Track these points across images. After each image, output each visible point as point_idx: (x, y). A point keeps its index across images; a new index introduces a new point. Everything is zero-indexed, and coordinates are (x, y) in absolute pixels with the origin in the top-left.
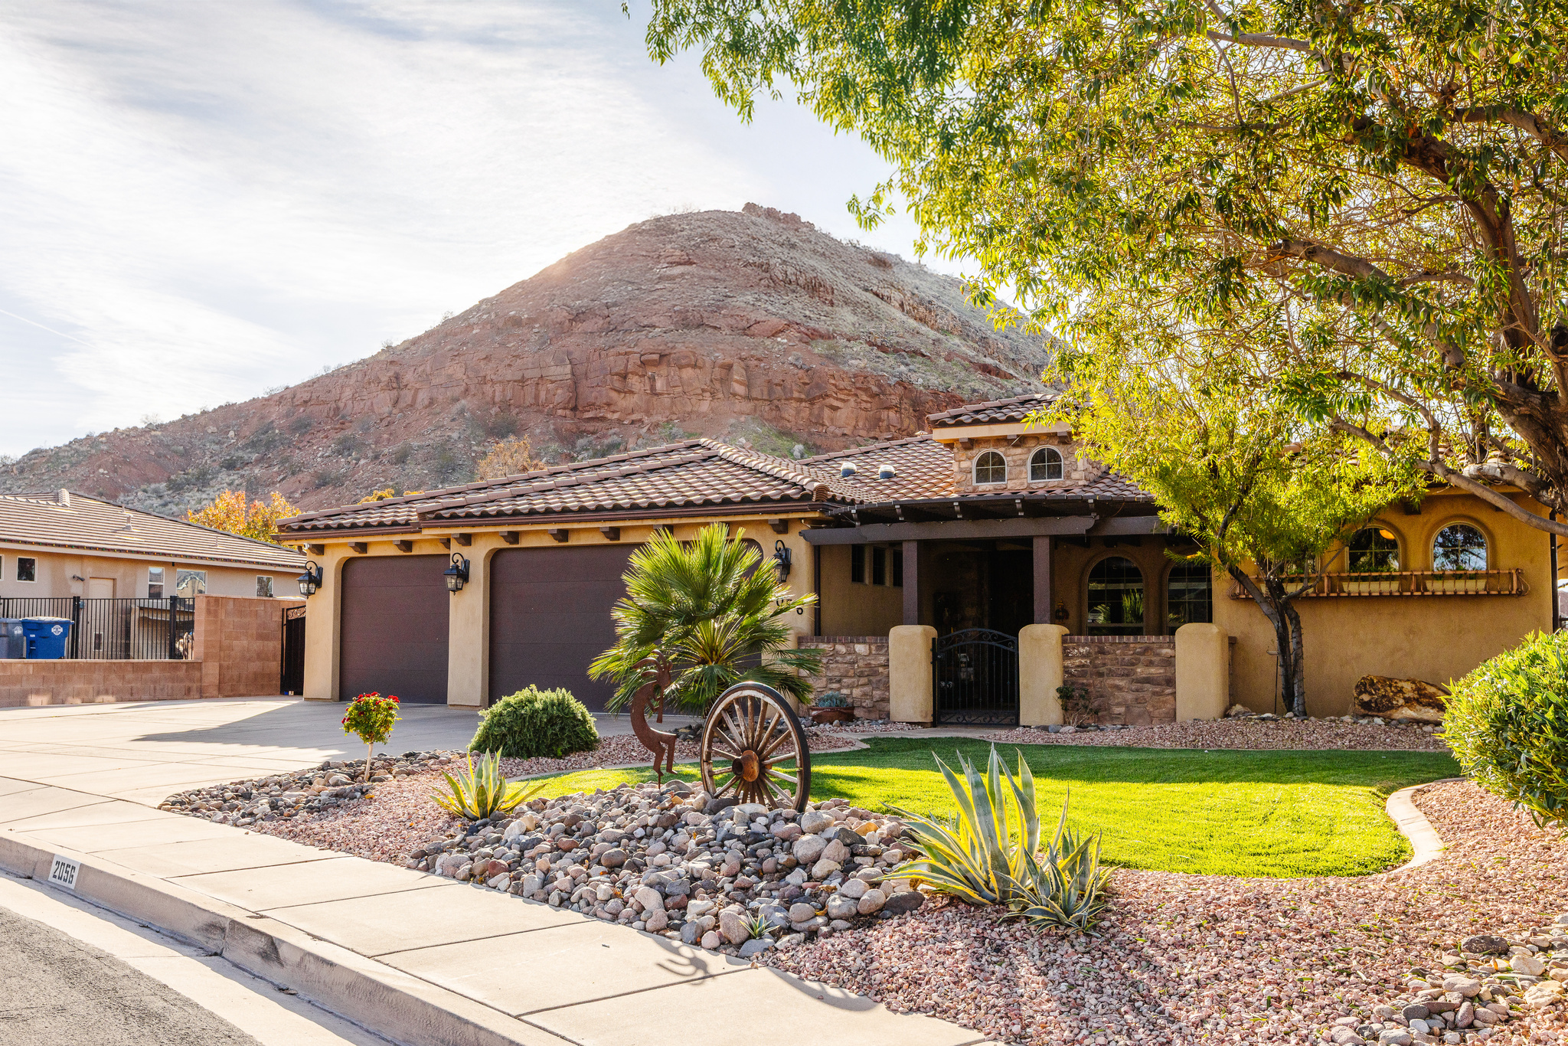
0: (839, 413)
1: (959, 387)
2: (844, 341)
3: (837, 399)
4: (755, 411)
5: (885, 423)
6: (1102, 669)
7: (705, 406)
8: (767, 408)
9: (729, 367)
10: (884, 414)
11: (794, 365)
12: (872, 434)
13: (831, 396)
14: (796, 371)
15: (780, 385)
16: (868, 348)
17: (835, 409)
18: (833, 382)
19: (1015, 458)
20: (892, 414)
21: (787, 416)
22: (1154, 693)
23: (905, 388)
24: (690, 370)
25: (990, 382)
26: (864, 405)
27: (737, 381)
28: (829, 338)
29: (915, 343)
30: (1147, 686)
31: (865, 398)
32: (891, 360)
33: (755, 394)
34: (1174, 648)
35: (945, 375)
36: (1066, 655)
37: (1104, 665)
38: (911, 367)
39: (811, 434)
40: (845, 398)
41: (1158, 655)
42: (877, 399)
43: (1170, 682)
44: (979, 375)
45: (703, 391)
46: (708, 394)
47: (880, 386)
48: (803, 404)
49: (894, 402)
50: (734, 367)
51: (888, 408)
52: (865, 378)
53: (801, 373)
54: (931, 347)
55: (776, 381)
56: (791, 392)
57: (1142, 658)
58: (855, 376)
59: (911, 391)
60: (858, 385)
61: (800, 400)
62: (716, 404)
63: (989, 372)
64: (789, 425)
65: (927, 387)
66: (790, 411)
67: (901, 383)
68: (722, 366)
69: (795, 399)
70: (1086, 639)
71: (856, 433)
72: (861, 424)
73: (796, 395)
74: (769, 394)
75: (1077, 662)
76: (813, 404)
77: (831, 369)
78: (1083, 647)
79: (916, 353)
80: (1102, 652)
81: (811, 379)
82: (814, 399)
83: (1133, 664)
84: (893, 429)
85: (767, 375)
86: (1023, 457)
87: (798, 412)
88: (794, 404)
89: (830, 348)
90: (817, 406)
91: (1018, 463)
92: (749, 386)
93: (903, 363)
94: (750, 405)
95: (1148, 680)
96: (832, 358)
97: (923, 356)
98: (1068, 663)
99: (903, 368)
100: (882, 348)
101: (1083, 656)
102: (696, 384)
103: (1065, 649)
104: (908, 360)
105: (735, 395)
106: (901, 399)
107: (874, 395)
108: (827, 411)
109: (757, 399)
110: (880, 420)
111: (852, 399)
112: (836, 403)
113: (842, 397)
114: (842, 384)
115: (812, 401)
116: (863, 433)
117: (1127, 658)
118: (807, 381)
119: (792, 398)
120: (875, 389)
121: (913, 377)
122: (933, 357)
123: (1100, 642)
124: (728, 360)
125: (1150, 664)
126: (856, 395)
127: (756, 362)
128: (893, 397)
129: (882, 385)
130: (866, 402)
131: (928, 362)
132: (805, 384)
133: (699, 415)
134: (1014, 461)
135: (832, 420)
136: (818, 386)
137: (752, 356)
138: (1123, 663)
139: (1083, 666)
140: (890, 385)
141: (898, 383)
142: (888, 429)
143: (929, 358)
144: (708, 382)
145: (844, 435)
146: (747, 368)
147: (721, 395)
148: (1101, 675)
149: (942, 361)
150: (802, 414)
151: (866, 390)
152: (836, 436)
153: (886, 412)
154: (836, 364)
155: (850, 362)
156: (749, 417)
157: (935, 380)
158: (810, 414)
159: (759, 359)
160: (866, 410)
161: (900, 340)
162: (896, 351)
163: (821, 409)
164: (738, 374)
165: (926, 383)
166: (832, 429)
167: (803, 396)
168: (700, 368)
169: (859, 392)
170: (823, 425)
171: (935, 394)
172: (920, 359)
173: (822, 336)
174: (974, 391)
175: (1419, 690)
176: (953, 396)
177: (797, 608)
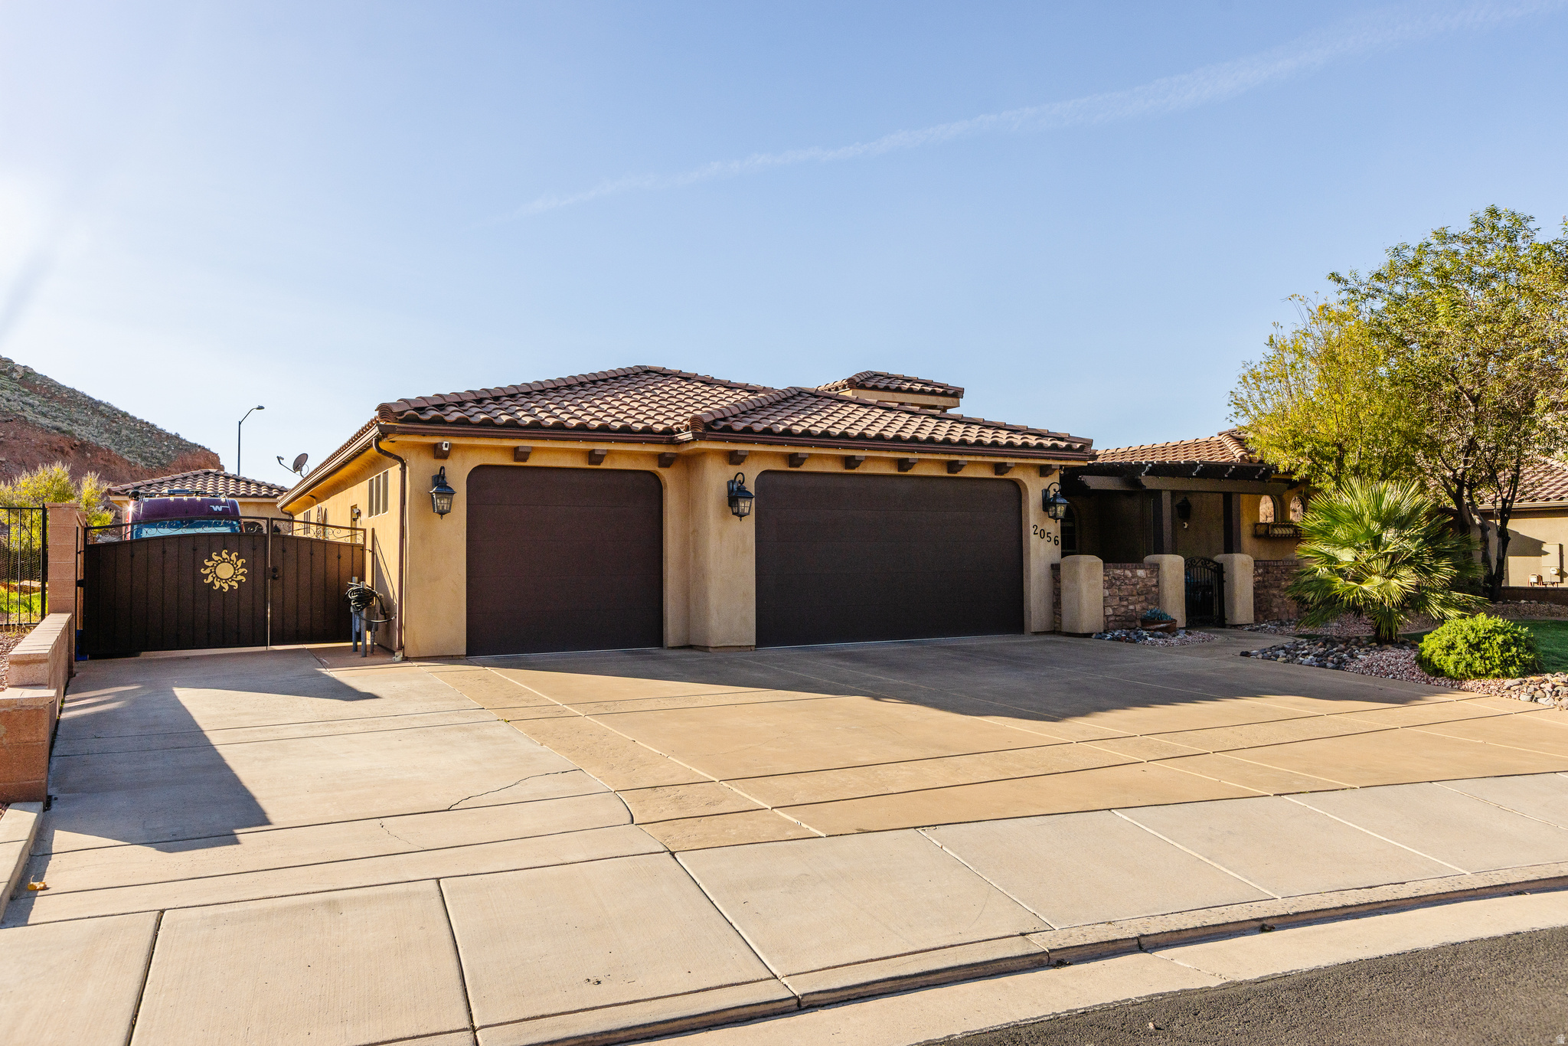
37: (1268, 580)
57: (1284, 575)
75: (1257, 579)
78: (1260, 569)
80: (1267, 572)
101: (1260, 575)
117: (1278, 576)
123: (1268, 565)
138: (1276, 579)
139: (1259, 581)
177: (1055, 541)
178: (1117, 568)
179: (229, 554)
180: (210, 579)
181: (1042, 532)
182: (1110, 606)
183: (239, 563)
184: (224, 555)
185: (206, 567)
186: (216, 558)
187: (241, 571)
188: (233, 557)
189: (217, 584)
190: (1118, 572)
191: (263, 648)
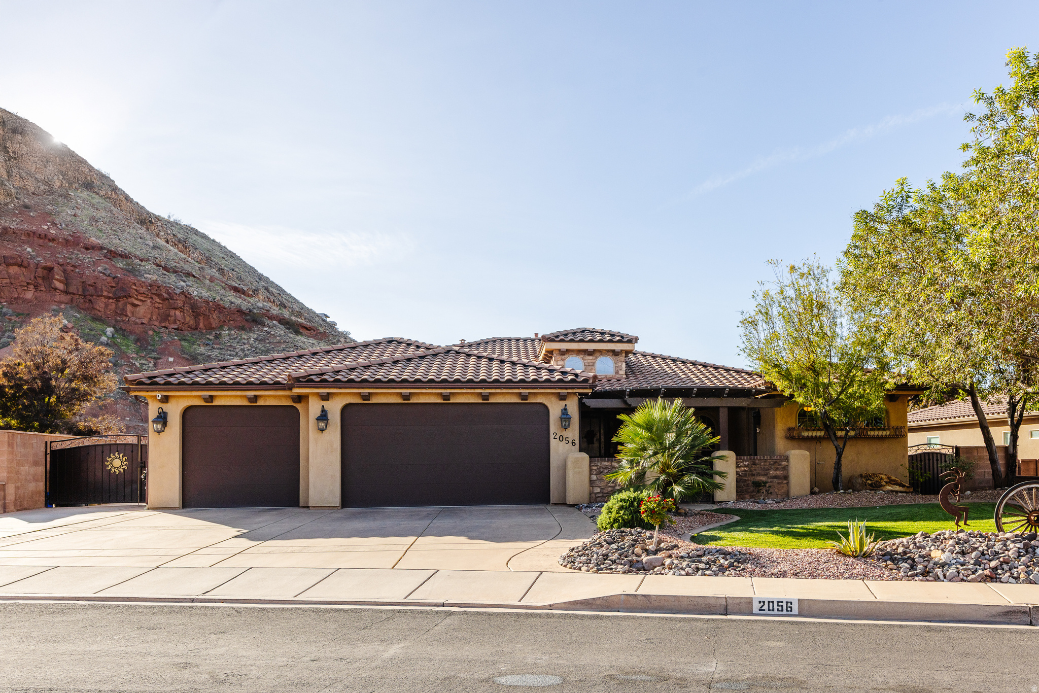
0: (138, 309)
1: (221, 299)
2: (138, 261)
3: (137, 299)
4: (72, 301)
5: (173, 318)
6: (754, 472)
7: (29, 295)
8: (82, 301)
9: (50, 269)
10: (172, 312)
11: (103, 273)
12: (163, 325)
13: (133, 297)
14: (105, 277)
15: (92, 286)
16: (156, 268)
17: (136, 306)
18: (135, 288)
19: (589, 361)
20: (178, 313)
21: (98, 308)
22: (778, 483)
23: (186, 296)
24: (16, 268)
25: (241, 298)
26: (157, 305)
27: (57, 280)
28: (126, 257)
29: (187, 268)
30: (775, 480)
31: (158, 300)
32: (173, 277)
33: (72, 289)
34: (788, 462)
35: (211, 291)
36: (737, 467)
37: (755, 470)
38: (188, 283)
39: (117, 321)
40: (144, 299)
41: (780, 465)
42: (167, 302)
43: (786, 477)
44: (232, 293)
45: (28, 284)
46: (32, 286)
47: (169, 294)
48: (111, 301)
49: (180, 305)
50: (56, 270)
51: (175, 309)
52: (159, 287)
53: (109, 279)
54: (199, 272)
55: (89, 283)
56: (102, 291)
57: (773, 466)
58: (151, 285)
59: (190, 299)
60: (153, 292)
61: (109, 298)
62: (38, 294)
63: (239, 292)
64: (99, 314)
65: (201, 298)
66: (100, 304)
67: (183, 293)
68: (45, 268)
69: (104, 296)
70: (747, 458)
71: (151, 323)
72: (154, 318)
73: (105, 293)
74: (84, 290)
75: (743, 469)
76: (118, 301)
77: (131, 278)
78: (746, 462)
79: (189, 274)
80: (755, 464)
81: (118, 284)
82: (120, 297)
83: (769, 469)
84: (178, 322)
85: (81, 277)
86: (593, 361)
87: (107, 305)
88: (103, 300)
89: (128, 265)
90: (121, 303)
91: (591, 364)
92: (67, 283)
93: (182, 280)
94: (69, 297)
95: (776, 477)
96: (132, 271)
97: (194, 277)
98: (738, 470)
99: (182, 283)
100: (165, 268)
101: (745, 466)
102: (22, 278)
103: (737, 463)
104: (184, 278)
105: (55, 289)
106: (184, 303)
107: (164, 299)
108: (129, 307)
109: (74, 294)
110: (169, 315)
111: (149, 301)
112: (136, 302)
113: (141, 298)
114: (142, 290)
115: (117, 299)
116: (156, 323)
117: (766, 467)
118: (114, 285)
119: (102, 296)
120: (165, 295)
121: (191, 290)
122: (201, 278)
123: (754, 459)
124: (49, 264)
125: (777, 469)
126: (152, 298)
127: (72, 268)
128: (178, 302)
129: (170, 293)
130: (159, 303)
131: (198, 281)
132: (112, 287)
133: (25, 301)
134: (588, 363)
135: (133, 313)
136: (122, 289)
137: (69, 264)
138: (764, 469)
139: (746, 471)
140: (176, 294)
141: (181, 293)
142: (175, 322)
143: (199, 279)
144: (33, 278)
145: (142, 323)
146: (64, 271)
147: (43, 288)
148: (753, 475)
149: (208, 281)
150: (110, 307)
151: (159, 296)
152: (136, 324)
153: (174, 311)
154: (135, 276)
155: (145, 275)
156: (68, 306)
157: (205, 294)
158: (116, 308)
159: (73, 266)
160: (158, 308)
161: (177, 265)
162: (175, 272)
163: (125, 304)
164: (58, 275)
165: (199, 295)
166: (133, 319)
167: (111, 295)
168: (25, 267)
169: (154, 297)
170: (126, 316)
171: (207, 302)
172: (192, 278)
173: (121, 256)
174: (232, 303)
175: (889, 478)
176: (219, 305)
177: (572, 443)
178: (605, 461)
179: (119, 454)
180: (110, 467)
181: (561, 437)
182: (599, 487)
183: (124, 459)
184: (117, 455)
185: (108, 461)
186: (113, 456)
187: (125, 463)
188: (121, 456)
189: (113, 470)
190: (606, 463)
191: (137, 504)
